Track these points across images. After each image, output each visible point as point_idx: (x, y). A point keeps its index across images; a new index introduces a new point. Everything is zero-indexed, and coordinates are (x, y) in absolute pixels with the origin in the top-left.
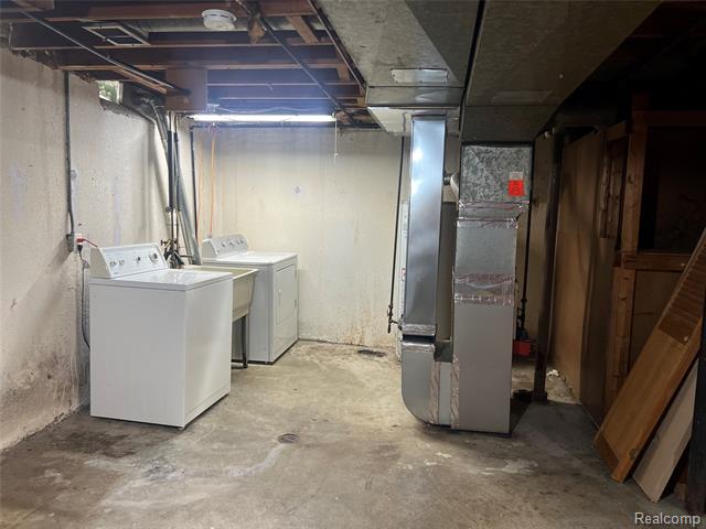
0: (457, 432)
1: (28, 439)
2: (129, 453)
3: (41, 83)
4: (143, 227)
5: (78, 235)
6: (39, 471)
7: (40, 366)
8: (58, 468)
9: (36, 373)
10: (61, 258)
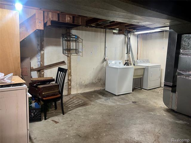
0: (176, 112)
1: (95, 91)
2: (106, 96)
3: (101, 32)
4: (122, 57)
5: (106, 58)
6: (93, 95)
7: (98, 80)
8: (95, 95)
9: (97, 81)
10: (103, 62)
